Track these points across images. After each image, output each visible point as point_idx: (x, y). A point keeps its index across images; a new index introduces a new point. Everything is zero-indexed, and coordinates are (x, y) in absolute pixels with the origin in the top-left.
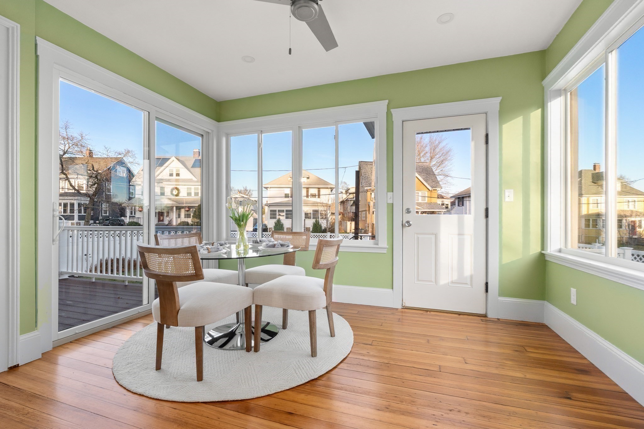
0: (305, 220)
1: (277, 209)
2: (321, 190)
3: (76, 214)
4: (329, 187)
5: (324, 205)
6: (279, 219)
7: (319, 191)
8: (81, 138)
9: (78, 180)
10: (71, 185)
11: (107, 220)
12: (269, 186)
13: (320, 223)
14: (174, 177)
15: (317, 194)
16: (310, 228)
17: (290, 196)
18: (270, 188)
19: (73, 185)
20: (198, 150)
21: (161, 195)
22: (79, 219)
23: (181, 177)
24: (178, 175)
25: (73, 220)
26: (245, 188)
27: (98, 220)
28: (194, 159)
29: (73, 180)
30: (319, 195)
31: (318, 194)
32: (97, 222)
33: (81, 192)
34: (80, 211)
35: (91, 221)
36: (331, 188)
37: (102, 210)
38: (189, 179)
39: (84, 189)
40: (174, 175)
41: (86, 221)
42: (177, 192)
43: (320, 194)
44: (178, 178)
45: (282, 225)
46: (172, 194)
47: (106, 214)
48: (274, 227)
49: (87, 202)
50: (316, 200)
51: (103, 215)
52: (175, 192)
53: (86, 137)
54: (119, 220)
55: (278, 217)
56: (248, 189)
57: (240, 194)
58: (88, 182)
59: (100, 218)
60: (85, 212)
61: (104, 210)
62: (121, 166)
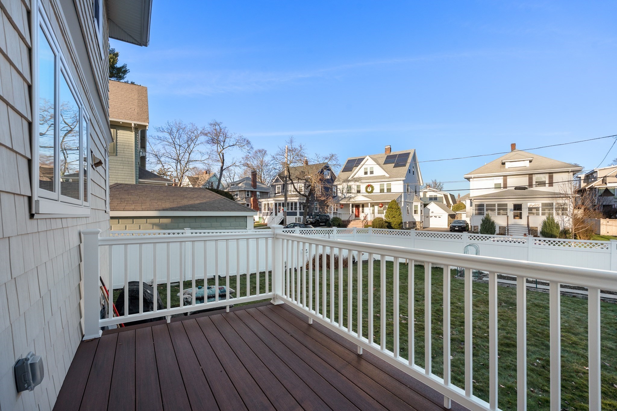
0: (528, 217)
1: (486, 202)
2: (555, 176)
3: (298, 211)
4: (570, 171)
5: (562, 196)
6: (488, 215)
7: (551, 178)
8: (300, 149)
9: (299, 184)
10: (295, 188)
11: (318, 216)
12: (473, 176)
13: (556, 221)
14: (369, 175)
15: (547, 182)
16: (537, 228)
17: (502, 186)
18: (474, 178)
19: (296, 188)
20: (389, 147)
21: (357, 193)
22: (300, 215)
23: (375, 174)
24: (372, 173)
25: (296, 215)
26: (434, 181)
27: (312, 216)
28: (386, 156)
29: (296, 184)
30: (551, 184)
31: (549, 181)
32: (311, 217)
33: (301, 193)
34: (300, 209)
35: (307, 216)
36: (573, 171)
37: (314, 208)
38: (382, 176)
39: (303, 191)
40: (369, 173)
41: (304, 217)
42: (371, 189)
43: (552, 181)
44: (372, 175)
45: (493, 223)
46: (367, 191)
47: (317, 210)
48: (481, 225)
49: (305, 201)
50: (546, 189)
51: (315, 211)
52: (369, 189)
53: (304, 148)
54: (325, 215)
55: (485, 212)
56: (438, 181)
57: (430, 188)
58: (305, 185)
59: (313, 214)
60: (303, 210)
61: (316, 207)
62: (327, 170)
